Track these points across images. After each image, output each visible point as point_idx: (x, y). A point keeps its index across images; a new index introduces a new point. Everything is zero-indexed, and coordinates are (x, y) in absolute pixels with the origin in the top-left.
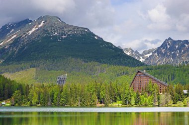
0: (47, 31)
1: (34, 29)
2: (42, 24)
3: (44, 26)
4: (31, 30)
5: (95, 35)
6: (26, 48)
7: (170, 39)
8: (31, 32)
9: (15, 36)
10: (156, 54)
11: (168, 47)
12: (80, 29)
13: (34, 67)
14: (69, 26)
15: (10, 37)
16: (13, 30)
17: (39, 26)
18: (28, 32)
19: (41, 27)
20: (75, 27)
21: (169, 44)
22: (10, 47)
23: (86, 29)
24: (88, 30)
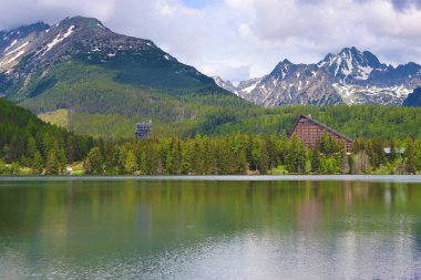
0: (80, 44)
1: (56, 41)
2: (70, 32)
3: (73, 36)
4: (51, 41)
5: (165, 53)
6: (44, 73)
7: (286, 61)
8: (50, 46)
9: (22, 52)
10: (263, 87)
11: (284, 75)
12: (139, 42)
13: (64, 107)
14: (118, 36)
15: (14, 54)
16: (15, 41)
17: (66, 35)
18: (45, 45)
19: (69, 37)
20: (129, 39)
21: (285, 71)
22: (14, 71)
23: (149, 41)
24: (152, 43)
